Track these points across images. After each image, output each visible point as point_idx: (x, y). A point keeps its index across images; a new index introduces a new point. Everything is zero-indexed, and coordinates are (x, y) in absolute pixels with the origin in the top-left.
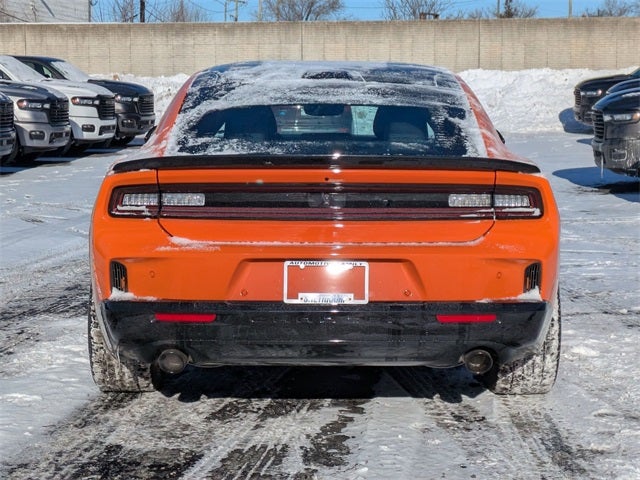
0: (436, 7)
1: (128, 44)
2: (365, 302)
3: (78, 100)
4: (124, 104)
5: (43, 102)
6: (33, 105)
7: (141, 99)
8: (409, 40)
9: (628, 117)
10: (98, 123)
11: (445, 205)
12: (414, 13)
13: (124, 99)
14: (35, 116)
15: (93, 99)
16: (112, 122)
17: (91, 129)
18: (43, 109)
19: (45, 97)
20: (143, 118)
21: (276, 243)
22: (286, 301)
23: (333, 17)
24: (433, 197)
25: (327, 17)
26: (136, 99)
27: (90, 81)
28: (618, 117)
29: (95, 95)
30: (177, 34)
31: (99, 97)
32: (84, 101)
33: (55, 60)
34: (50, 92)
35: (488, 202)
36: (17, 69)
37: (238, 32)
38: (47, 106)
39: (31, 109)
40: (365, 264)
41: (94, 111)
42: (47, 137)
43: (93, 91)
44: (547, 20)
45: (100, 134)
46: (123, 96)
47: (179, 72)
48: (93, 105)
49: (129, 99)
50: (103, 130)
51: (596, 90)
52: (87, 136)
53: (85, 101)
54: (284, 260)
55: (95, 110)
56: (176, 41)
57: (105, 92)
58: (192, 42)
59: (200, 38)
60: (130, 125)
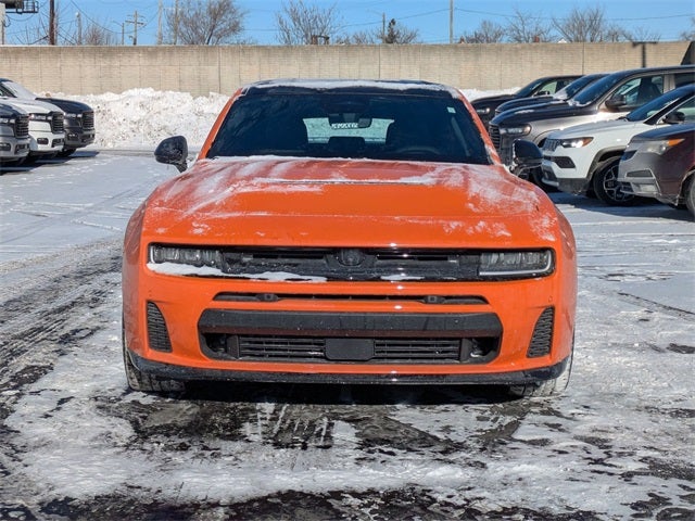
0: (327, 31)
1: (58, 65)
3: (33, 116)
4: (69, 119)
5: (9, 117)
6: (1, 120)
7: (84, 116)
8: (316, 63)
9: (520, 131)
10: (51, 137)
12: (306, 36)
13: (69, 115)
14: (4, 131)
15: (47, 115)
16: (62, 136)
17: (45, 141)
18: (10, 124)
19: (11, 114)
20: (85, 133)
23: (234, 39)
25: (228, 39)
26: (80, 116)
27: (37, 99)
28: (511, 130)
29: (49, 112)
30: (104, 56)
31: (51, 113)
32: (40, 117)
33: (5, 81)
34: (14, 109)
37: (160, 54)
38: (13, 121)
41: (47, 126)
42: (13, 149)
43: (46, 108)
44: (440, 45)
45: (53, 146)
46: (68, 112)
47: (106, 91)
48: (47, 121)
49: (74, 115)
50: (55, 142)
51: (484, 108)
52: (41, 148)
56: (104, 63)
57: (57, 109)
58: (118, 64)
59: (125, 60)
60: (74, 139)
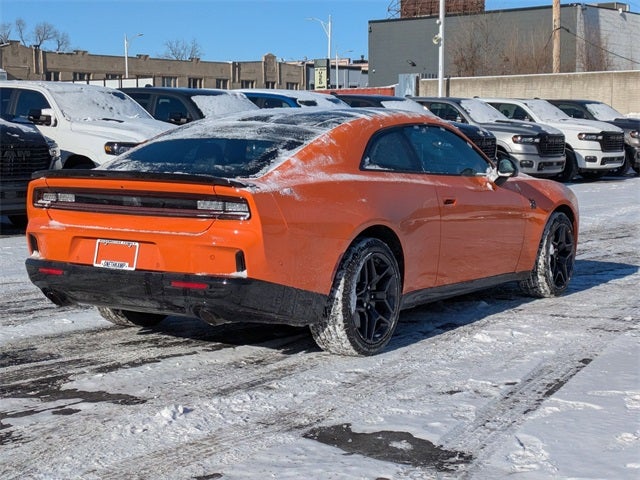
2: (133, 269)
3: (584, 136)
5: (534, 137)
6: (526, 140)
10: (600, 155)
11: (195, 208)
14: (525, 149)
15: (597, 135)
17: (593, 159)
18: (533, 143)
19: (537, 133)
21: (97, 228)
22: (95, 265)
24: (189, 203)
29: (599, 131)
31: (603, 133)
33: (590, 102)
34: (543, 129)
35: (220, 208)
36: (541, 111)
38: (537, 140)
39: (524, 143)
40: (137, 244)
42: (536, 166)
45: (602, 163)
48: (596, 140)
50: (605, 161)
52: (589, 165)
53: (590, 137)
54: (97, 239)
55: (598, 144)
57: (614, 129)
